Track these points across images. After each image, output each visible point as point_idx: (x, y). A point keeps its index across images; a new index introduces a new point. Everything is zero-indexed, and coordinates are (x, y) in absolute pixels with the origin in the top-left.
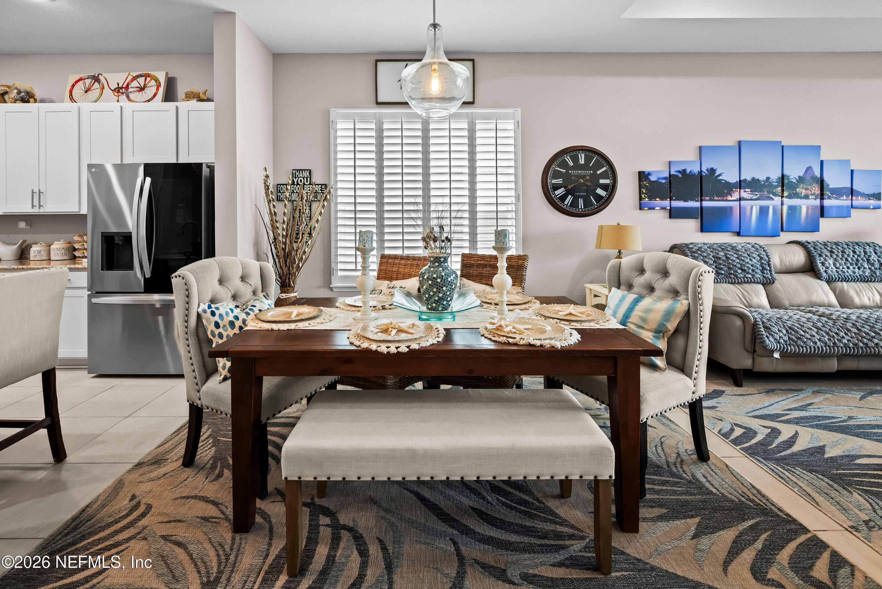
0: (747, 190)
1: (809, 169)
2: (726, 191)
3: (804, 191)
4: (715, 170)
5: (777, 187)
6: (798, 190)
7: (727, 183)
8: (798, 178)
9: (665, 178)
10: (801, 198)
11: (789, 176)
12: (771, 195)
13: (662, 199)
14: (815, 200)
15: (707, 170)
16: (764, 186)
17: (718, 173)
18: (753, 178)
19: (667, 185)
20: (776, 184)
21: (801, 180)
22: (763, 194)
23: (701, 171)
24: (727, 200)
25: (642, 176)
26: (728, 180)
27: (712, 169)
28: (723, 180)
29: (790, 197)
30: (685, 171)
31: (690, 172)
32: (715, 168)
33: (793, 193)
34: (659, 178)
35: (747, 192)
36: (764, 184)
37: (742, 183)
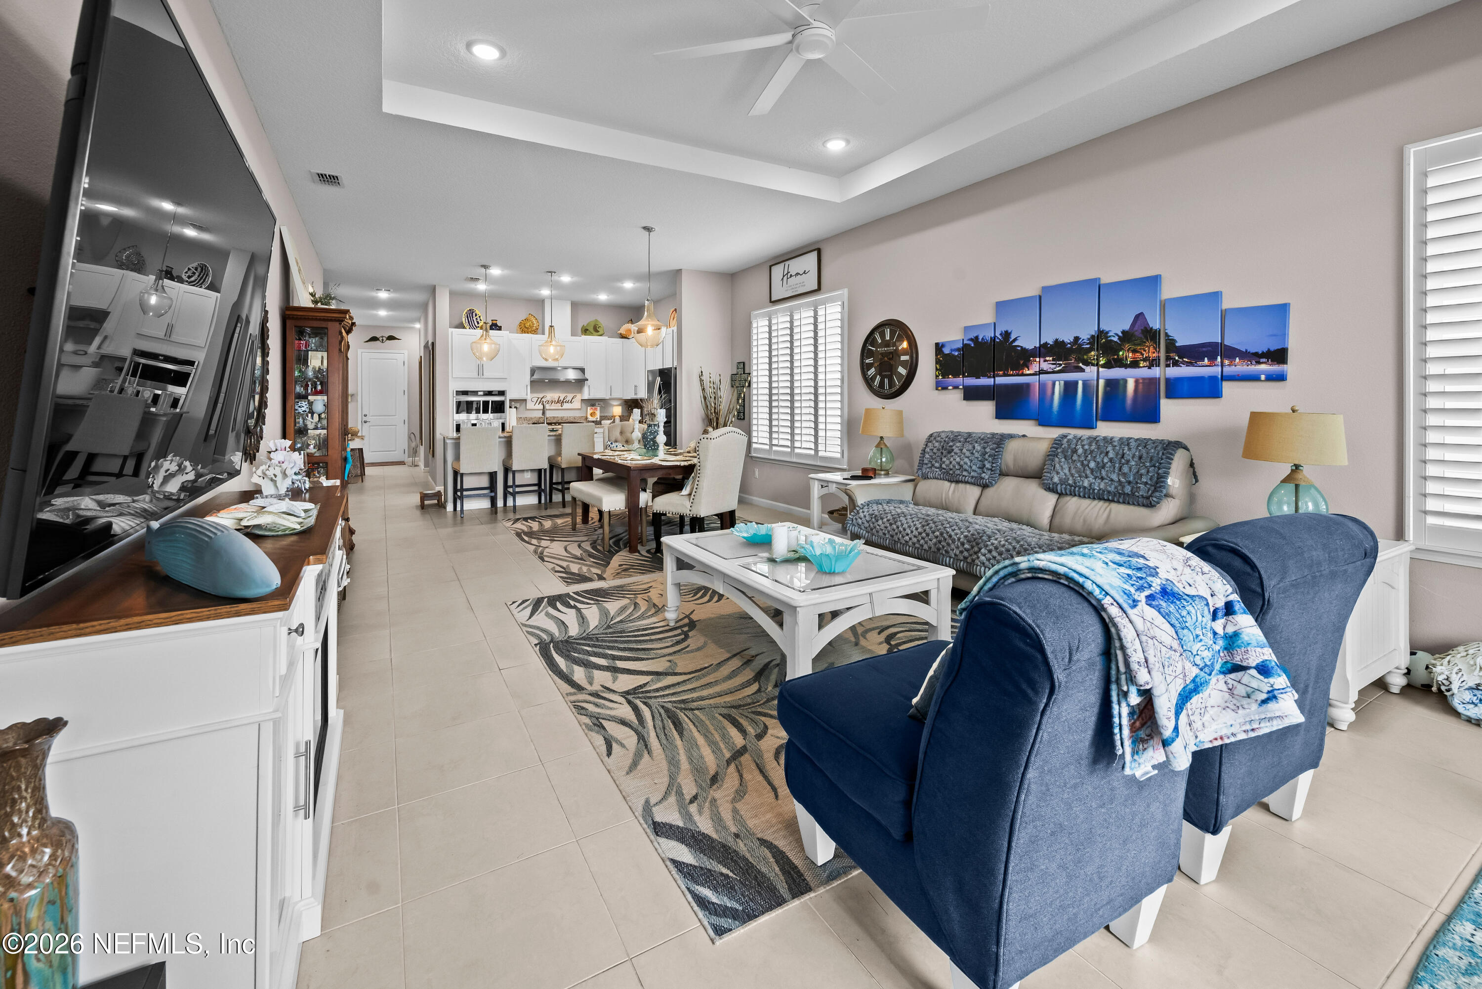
0: (1047, 358)
1: (1139, 317)
2: (1022, 362)
3: (1130, 355)
4: (1010, 334)
5: (1091, 350)
6: (1121, 353)
7: (1024, 350)
8: (1120, 334)
9: (958, 350)
10: (1126, 366)
11: (1107, 333)
12: (1081, 365)
13: (956, 375)
14: (1149, 368)
15: (1001, 334)
16: (1070, 351)
17: (1013, 337)
18: (1057, 340)
19: (960, 358)
20: (1088, 346)
21: (1126, 336)
22: (1070, 363)
23: (995, 336)
24: (1023, 375)
25: (939, 348)
26: (1024, 346)
27: (1006, 332)
28: (1019, 346)
29: (1108, 365)
30: (977, 337)
31: (983, 339)
32: (1010, 331)
33: (1114, 359)
34: (952, 350)
35: (1047, 361)
36: (1071, 348)
37: (1042, 349)
